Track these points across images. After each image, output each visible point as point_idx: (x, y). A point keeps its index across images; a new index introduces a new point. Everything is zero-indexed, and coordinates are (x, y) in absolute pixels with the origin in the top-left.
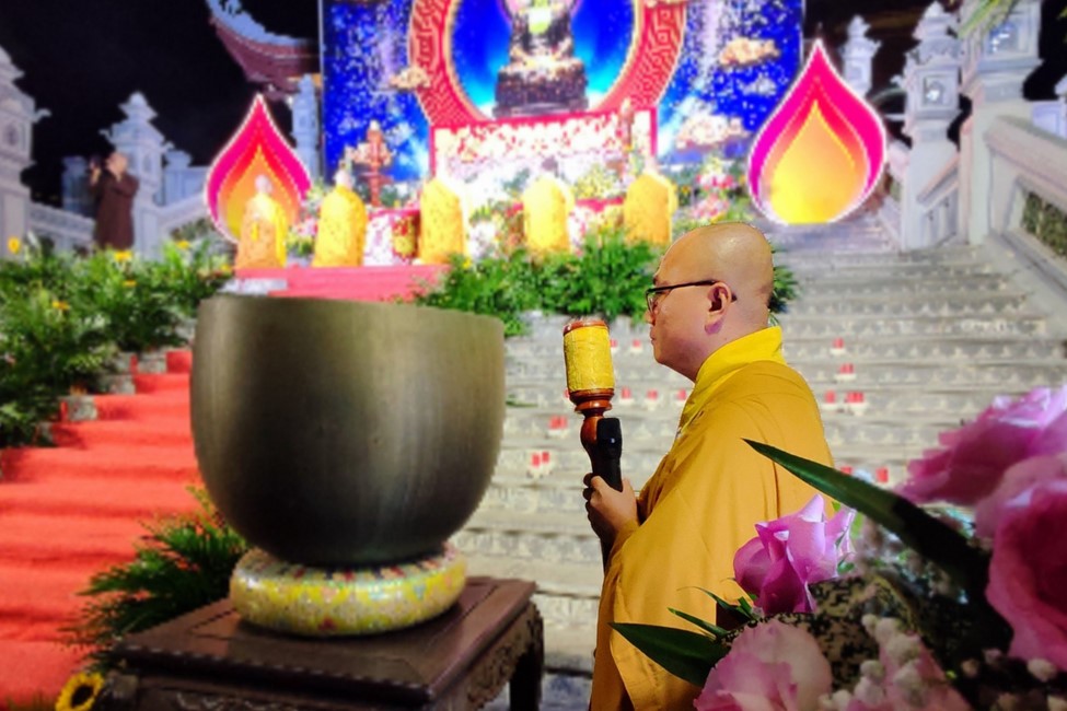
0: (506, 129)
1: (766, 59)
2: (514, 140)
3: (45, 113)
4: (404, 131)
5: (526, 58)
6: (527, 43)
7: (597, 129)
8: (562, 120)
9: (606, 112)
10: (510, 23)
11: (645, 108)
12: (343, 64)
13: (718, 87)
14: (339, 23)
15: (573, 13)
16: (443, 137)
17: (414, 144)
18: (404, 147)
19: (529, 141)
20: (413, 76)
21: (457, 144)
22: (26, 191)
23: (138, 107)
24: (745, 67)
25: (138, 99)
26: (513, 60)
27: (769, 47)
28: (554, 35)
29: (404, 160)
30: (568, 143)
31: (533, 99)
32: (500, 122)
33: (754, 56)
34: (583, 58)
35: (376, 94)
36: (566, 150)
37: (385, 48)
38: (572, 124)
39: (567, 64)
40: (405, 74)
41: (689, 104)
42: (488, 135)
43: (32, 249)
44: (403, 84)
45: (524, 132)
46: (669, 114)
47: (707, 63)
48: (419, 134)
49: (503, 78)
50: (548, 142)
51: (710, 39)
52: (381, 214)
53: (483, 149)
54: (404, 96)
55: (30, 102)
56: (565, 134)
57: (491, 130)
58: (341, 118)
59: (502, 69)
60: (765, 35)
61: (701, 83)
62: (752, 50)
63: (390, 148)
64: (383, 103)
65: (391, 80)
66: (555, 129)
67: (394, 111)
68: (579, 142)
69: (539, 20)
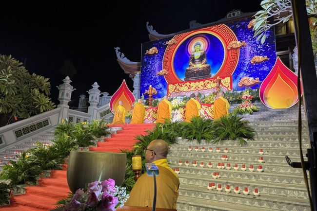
0: (188, 84)
1: (265, 61)
2: (190, 86)
3: (75, 89)
4: (161, 85)
5: (193, 65)
6: (194, 61)
7: (214, 82)
8: (204, 80)
10: (189, 57)
11: (228, 77)
12: (146, 70)
13: (251, 69)
14: (145, 60)
15: (206, 53)
16: (171, 86)
17: (163, 89)
18: (161, 89)
19: (194, 86)
21: (175, 87)
22: (69, 107)
23: (96, 85)
24: (259, 63)
25: (96, 83)
26: (190, 66)
27: (266, 58)
28: (201, 59)
29: (160, 92)
30: (206, 86)
31: (195, 75)
32: (186, 82)
33: (261, 60)
35: (154, 77)
36: (205, 88)
37: (156, 65)
38: (207, 81)
39: (205, 66)
40: (161, 71)
41: (241, 74)
42: (182, 85)
43: (66, 122)
44: (161, 74)
45: (193, 84)
46: (236, 77)
47: (247, 63)
48: (164, 86)
49: (187, 70)
50: (200, 86)
51: (247, 57)
52: (150, 108)
53: (181, 89)
54: (161, 77)
55: (72, 87)
56: (204, 84)
57: (184, 84)
58: (145, 83)
59: (187, 68)
60: (264, 55)
61: (245, 69)
62: (260, 59)
63: (157, 90)
64: (155, 79)
65: (158, 73)
66: (202, 83)
67: (158, 81)
68: (209, 86)
69: (197, 55)
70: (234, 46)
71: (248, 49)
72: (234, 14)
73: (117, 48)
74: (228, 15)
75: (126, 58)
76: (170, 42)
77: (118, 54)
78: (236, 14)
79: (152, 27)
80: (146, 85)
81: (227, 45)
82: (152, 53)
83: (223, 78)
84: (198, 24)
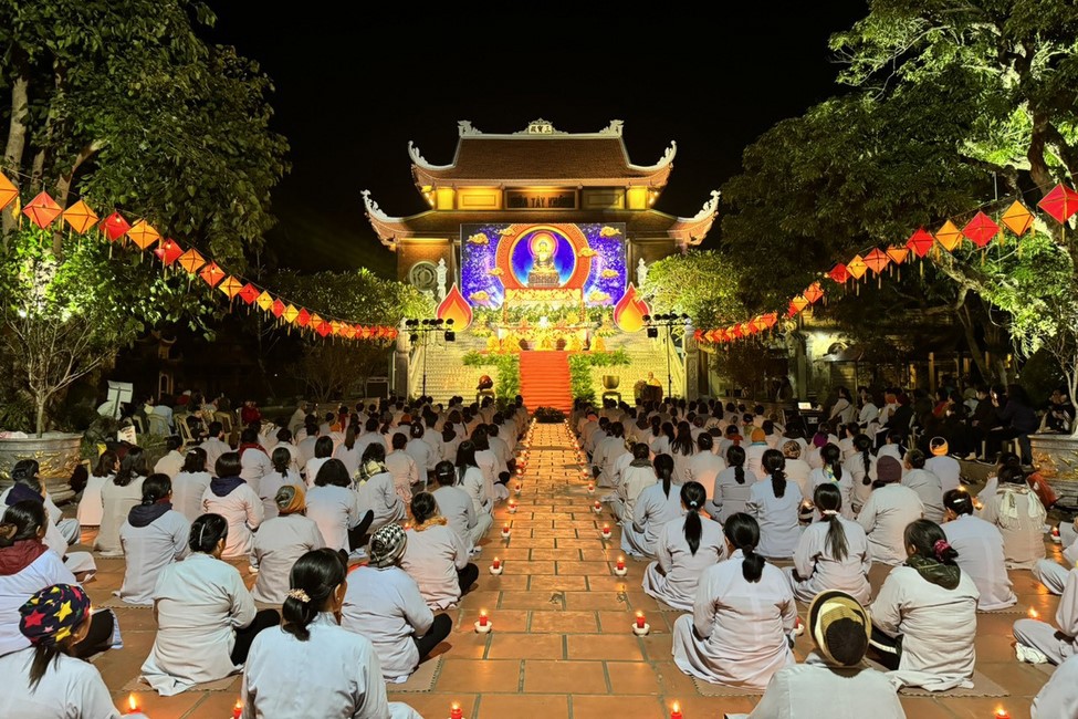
0: (532, 291)
2: (535, 294)
4: (494, 289)
5: (539, 268)
6: (538, 262)
7: (563, 293)
8: (552, 289)
9: (567, 287)
10: (533, 256)
11: (579, 287)
14: (468, 250)
15: (554, 256)
16: (509, 292)
17: (497, 293)
18: (494, 294)
19: (540, 296)
20: (497, 271)
21: (514, 294)
26: (534, 269)
27: (616, 273)
28: (548, 261)
29: (493, 299)
30: (553, 297)
31: (541, 282)
32: (530, 288)
34: (557, 271)
35: (483, 276)
36: (553, 299)
37: (486, 260)
38: (555, 291)
39: (552, 271)
40: (494, 270)
41: (593, 288)
42: (525, 292)
44: (493, 273)
45: (538, 292)
46: (587, 290)
47: (598, 275)
48: (500, 290)
49: (531, 274)
50: (547, 296)
51: (599, 269)
53: (523, 297)
54: (494, 278)
56: (552, 294)
57: (527, 291)
59: (531, 271)
61: (596, 281)
62: (613, 273)
63: (488, 294)
64: (486, 279)
65: (488, 270)
66: (549, 292)
67: (490, 282)
68: (557, 296)
69: (543, 256)
70: (586, 254)
71: (600, 260)
72: (540, 129)
73: (367, 193)
74: (530, 127)
75: (380, 211)
76: (505, 232)
77: (368, 202)
78: (545, 128)
79: (417, 150)
80: (471, 285)
81: (578, 251)
82: (480, 242)
83: (574, 289)
84: (475, 130)
